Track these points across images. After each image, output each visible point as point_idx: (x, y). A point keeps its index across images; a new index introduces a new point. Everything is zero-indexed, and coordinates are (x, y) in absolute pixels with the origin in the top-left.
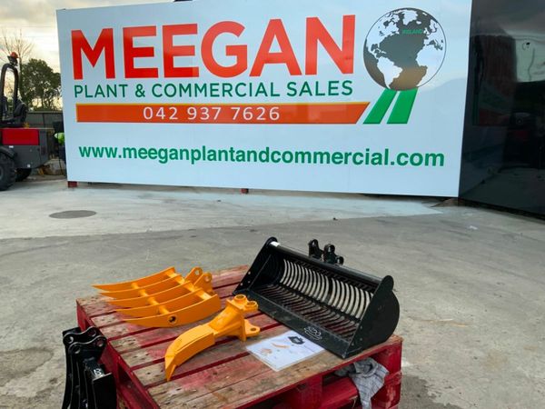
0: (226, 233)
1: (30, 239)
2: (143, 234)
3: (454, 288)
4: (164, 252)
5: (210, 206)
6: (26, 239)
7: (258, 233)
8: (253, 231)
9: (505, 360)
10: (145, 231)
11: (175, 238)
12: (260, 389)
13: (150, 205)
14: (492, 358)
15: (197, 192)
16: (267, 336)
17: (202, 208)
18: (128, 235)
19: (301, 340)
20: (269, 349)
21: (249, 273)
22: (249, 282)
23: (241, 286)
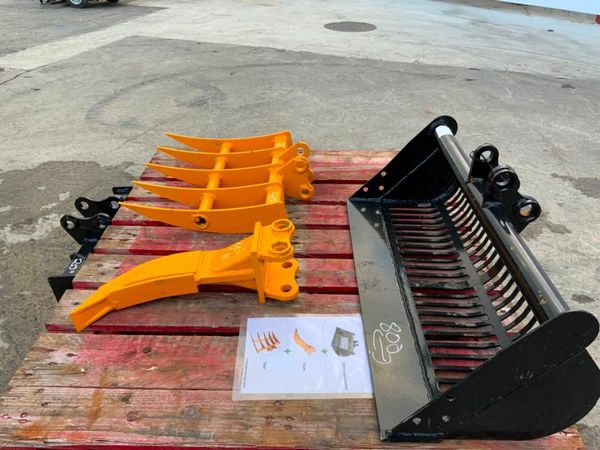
0: (523, 82)
1: (283, 51)
2: (408, 64)
4: (412, 95)
5: (531, 38)
6: (279, 51)
7: (573, 91)
8: (569, 86)
10: (412, 61)
11: (443, 77)
12: (163, 427)
13: (449, 25)
15: (528, 14)
16: (308, 308)
17: (517, 39)
18: (388, 63)
19: (349, 347)
20: (277, 341)
21: (384, 174)
22: (381, 188)
23: (366, 189)
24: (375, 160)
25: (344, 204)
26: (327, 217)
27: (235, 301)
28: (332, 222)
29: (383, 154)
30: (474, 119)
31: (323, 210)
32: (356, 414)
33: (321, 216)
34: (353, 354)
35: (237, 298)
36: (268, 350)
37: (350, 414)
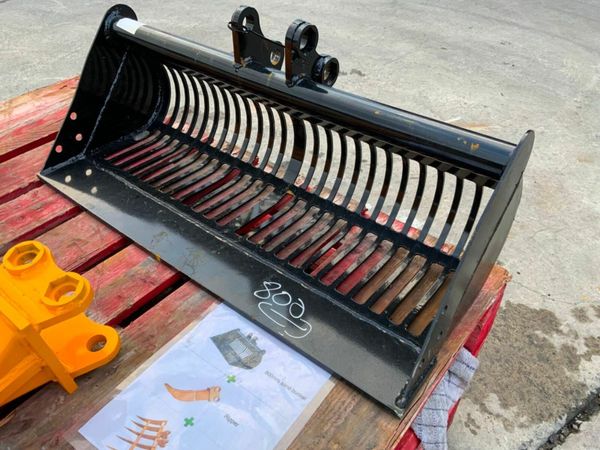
3: (444, 58)
9: (561, 188)
14: (539, 186)
16: (147, 348)
19: (251, 348)
20: (159, 423)
21: (74, 116)
22: (79, 137)
23: (59, 149)
24: (17, 112)
25: (41, 183)
26: (33, 213)
27: (27, 425)
28: (48, 216)
29: (20, 101)
30: (45, 41)
31: (17, 208)
32: (344, 416)
33: (23, 217)
34: (263, 352)
35: (22, 418)
36: (162, 444)
37: (340, 422)
